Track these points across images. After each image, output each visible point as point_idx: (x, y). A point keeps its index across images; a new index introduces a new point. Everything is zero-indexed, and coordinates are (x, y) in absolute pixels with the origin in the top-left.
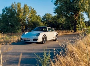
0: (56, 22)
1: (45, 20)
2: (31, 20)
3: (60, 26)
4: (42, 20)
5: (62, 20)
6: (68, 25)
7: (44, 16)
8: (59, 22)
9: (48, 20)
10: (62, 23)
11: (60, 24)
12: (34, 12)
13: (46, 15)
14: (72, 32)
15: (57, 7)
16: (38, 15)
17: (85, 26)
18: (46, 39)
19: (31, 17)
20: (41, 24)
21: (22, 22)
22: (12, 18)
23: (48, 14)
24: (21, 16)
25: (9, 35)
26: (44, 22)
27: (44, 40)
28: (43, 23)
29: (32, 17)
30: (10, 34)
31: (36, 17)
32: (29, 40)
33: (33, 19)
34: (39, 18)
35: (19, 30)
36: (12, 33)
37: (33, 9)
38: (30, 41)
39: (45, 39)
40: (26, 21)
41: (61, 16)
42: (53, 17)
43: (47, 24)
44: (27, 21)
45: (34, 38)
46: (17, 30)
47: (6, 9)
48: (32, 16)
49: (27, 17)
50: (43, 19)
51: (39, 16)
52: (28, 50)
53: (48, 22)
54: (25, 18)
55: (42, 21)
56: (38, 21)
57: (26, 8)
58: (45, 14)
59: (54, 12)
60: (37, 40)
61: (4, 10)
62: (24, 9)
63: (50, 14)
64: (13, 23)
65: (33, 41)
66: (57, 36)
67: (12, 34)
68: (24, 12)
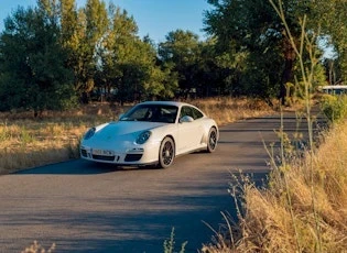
0: (211, 64)
1: (171, 55)
2: (116, 58)
3: (228, 80)
4: (160, 58)
5: (237, 59)
6: (259, 81)
7: (165, 41)
8: (224, 65)
9: (182, 56)
10: (234, 69)
11: (228, 71)
12: (125, 24)
13: (174, 36)
14: (271, 104)
15: (215, 8)
16: (142, 38)
17: (323, 77)
18: (172, 151)
19: (115, 48)
20: (156, 72)
21: (81, 64)
22: (44, 53)
23: (181, 32)
24: (77, 41)
25: (31, 118)
26: (166, 65)
27: (164, 155)
28: (163, 69)
29: (121, 47)
30: (36, 115)
31: (136, 45)
32: (112, 158)
33: (123, 53)
34: (148, 50)
35: (69, 97)
36: (42, 110)
37: (125, 12)
38: (115, 161)
39: (168, 153)
40: (96, 60)
41: (232, 43)
42: (200, 45)
43: (176, 74)
44: (100, 62)
45: (127, 151)
46: (61, 97)
47: (17, 17)
48: (118, 41)
49: (99, 44)
50: (160, 52)
51: (146, 40)
52: (110, 201)
53: (183, 63)
54: (93, 48)
55: (158, 63)
56: (144, 60)
57: (95, 9)
58: (171, 34)
59: (206, 30)
60: (139, 157)
61: (12, 23)
62: (89, 13)
63: (190, 35)
64: (45, 72)
65: (126, 160)
66: (213, 135)
67: (45, 113)
68: (90, 27)
